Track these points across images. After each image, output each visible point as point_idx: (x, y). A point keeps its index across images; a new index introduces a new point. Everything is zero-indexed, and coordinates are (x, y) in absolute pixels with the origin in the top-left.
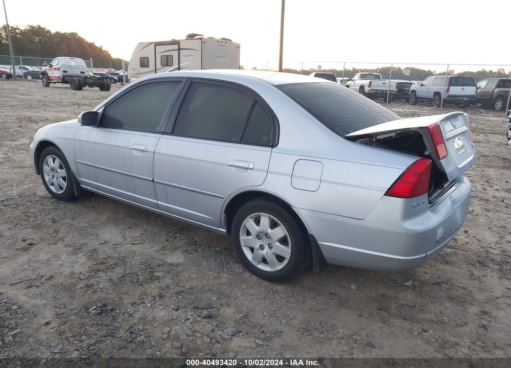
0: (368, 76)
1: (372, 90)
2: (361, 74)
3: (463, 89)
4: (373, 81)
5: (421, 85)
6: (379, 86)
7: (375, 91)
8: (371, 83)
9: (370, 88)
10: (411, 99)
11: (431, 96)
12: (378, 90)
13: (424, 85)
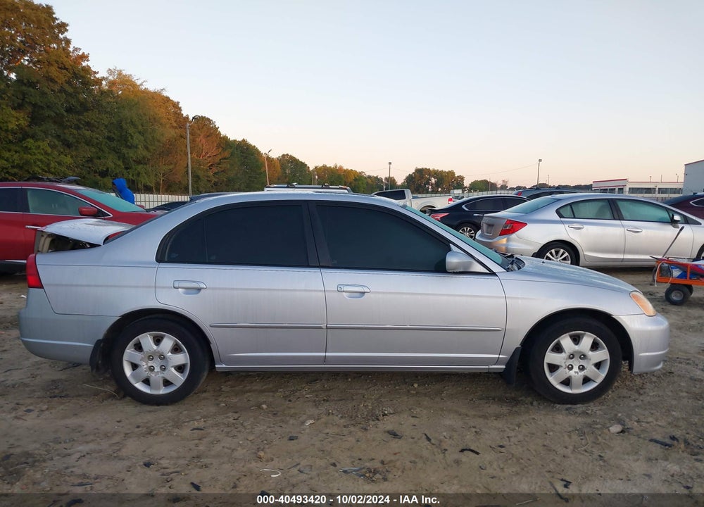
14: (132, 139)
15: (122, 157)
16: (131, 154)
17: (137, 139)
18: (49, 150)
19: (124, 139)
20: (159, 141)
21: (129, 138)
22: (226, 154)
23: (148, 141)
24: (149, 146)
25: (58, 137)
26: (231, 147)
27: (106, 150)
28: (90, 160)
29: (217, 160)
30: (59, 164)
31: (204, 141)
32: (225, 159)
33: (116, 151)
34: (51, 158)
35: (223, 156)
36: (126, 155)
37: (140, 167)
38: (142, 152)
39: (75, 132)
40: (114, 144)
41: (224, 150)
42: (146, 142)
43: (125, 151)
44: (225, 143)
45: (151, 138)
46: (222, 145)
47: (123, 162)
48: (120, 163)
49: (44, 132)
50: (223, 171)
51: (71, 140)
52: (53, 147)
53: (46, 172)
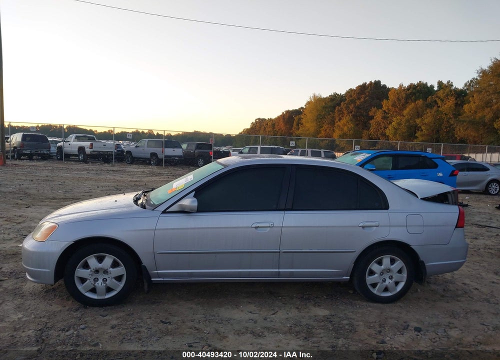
0: (82, 138)
1: (93, 151)
2: (76, 136)
3: (174, 150)
4: (94, 143)
5: (136, 147)
6: (100, 147)
7: (97, 153)
8: (92, 145)
9: (92, 150)
10: (128, 159)
11: (149, 156)
12: (100, 151)
13: (138, 147)
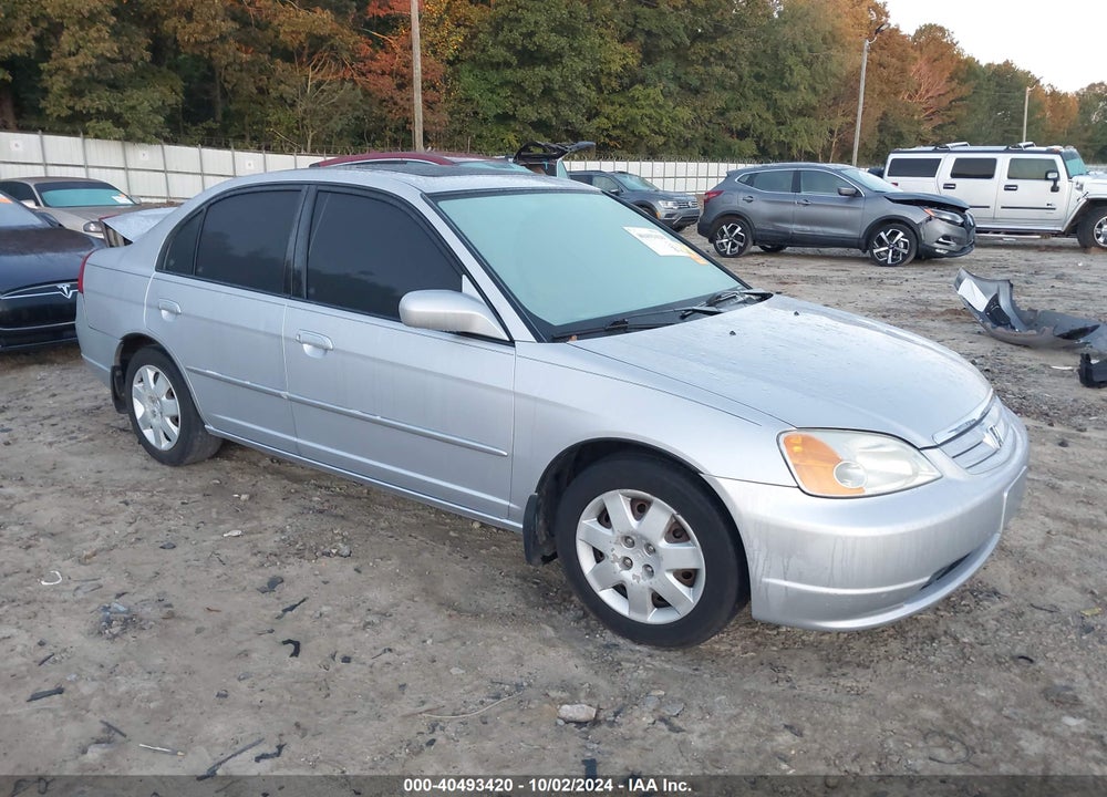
14: (791, 74)
15: (773, 106)
16: (786, 100)
17: (800, 74)
18: (661, 100)
19: (780, 77)
20: (835, 75)
21: (787, 75)
22: (965, 90)
23: (817, 78)
24: (817, 85)
25: (677, 79)
26: (977, 77)
27: (750, 94)
28: (722, 112)
29: (945, 102)
30: (674, 120)
31: (925, 69)
32: (961, 99)
33: (766, 96)
34: (663, 112)
35: (958, 93)
36: (779, 103)
37: (799, 123)
38: (804, 96)
39: (701, 69)
40: (763, 86)
41: (962, 81)
42: (814, 79)
43: (777, 95)
44: (967, 71)
45: (821, 72)
46: (960, 74)
47: (774, 114)
48: (768, 115)
49: (658, 73)
50: (953, 122)
51: (695, 83)
52: (667, 95)
53: (656, 133)
